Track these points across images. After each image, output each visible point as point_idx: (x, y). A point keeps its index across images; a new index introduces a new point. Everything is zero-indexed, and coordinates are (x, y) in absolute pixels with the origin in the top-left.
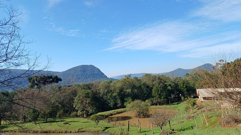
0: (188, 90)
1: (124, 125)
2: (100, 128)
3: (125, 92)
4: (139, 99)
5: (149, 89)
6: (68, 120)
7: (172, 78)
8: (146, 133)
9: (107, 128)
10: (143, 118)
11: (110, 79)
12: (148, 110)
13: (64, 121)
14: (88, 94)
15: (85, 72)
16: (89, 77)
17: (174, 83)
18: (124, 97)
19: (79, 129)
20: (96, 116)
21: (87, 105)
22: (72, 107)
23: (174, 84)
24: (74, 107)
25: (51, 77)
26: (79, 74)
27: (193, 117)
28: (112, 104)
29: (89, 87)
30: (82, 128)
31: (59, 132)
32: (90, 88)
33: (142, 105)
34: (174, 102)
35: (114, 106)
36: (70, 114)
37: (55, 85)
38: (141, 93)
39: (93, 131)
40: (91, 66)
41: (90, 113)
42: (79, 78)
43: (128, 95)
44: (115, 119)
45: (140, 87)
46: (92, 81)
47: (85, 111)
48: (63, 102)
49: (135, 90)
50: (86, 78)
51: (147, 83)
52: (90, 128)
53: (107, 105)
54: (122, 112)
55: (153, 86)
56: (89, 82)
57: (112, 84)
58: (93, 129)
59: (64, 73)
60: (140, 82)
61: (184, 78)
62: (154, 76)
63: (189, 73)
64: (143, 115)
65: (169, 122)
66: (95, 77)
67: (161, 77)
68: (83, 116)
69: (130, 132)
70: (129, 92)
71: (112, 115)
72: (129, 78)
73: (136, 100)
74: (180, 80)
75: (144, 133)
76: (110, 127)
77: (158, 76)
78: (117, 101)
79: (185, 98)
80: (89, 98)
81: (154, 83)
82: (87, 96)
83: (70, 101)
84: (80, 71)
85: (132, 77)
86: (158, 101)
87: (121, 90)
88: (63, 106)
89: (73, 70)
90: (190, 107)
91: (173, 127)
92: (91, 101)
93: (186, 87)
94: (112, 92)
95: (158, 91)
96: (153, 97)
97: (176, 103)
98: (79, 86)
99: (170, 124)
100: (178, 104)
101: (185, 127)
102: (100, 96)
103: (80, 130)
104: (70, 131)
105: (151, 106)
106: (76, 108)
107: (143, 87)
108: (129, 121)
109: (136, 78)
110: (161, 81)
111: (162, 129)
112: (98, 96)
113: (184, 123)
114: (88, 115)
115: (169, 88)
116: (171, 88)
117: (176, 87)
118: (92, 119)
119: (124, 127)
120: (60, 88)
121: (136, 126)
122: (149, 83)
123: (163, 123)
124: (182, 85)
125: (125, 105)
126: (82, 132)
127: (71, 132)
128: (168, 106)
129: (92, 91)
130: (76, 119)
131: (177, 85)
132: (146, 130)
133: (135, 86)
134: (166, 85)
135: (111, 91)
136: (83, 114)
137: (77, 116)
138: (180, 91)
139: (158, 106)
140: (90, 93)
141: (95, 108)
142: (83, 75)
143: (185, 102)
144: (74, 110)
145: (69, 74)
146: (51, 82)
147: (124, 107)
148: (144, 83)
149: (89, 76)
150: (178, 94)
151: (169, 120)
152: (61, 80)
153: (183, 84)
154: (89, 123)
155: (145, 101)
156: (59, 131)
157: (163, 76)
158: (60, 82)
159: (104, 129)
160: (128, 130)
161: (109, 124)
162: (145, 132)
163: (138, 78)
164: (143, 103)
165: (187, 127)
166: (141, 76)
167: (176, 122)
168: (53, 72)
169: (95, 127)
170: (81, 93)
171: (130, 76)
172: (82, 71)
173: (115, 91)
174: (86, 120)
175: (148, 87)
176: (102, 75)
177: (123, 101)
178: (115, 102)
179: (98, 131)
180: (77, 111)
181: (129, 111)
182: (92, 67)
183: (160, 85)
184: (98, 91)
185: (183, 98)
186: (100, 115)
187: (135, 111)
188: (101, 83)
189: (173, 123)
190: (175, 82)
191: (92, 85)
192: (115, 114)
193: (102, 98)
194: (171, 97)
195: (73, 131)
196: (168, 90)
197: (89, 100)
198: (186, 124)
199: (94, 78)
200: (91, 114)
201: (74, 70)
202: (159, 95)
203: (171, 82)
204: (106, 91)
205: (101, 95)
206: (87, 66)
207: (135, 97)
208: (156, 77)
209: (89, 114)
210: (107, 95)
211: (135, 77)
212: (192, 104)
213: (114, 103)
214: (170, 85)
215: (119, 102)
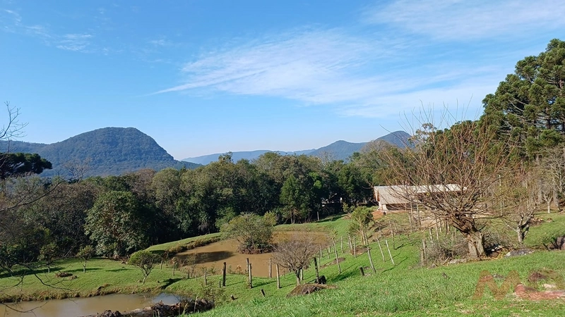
0: (357, 190)
1: (214, 273)
2: (155, 283)
3: (218, 196)
4: (250, 210)
5: (274, 186)
6: (68, 267)
7: (324, 163)
8: (264, 287)
9: (171, 281)
10: (258, 252)
11: (181, 163)
12: (269, 235)
13: (61, 269)
14: (123, 200)
15: (116, 147)
16: (126, 159)
17: (327, 173)
18: (215, 208)
19: (100, 288)
20: (144, 255)
21: (121, 229)
22: (82, 233)
23: (327, 176)
24: (87, 233)
25: (21, 158)
26: (99, 150)
27: (366, 247)
28: (185, 225)
29: (124, 183)
30: (107, 285)
31: (47, 298)
32: (128, 187)
33: (256, 225)
34: (326, 215)
35: (189, 229)
36: (76, 251)
37: (32, 178)
38: (255, 196)
39: (137, 289)
40: (131, 129)
41: (130, 247)
42: (100, 161)
43: (225, 203)
44: (193, 258)
45: (254, 183)
46: (135, 167)
47: (115, 244)
48: (55, 222)
49: (242, 190)
50: (120, 161)
51: (270, 173)
52: (129, 284)
53: (174, 226)
54: (208, 243)
55: (284, 179)
56: (125, 170)
57: (185, 177)
58: (135, 285)
59: (58, 147)
60: (254, 170)
61: (349, 163)
62: (285, 157)
63: (360, 152)
64: (259, 247)
65: (315, 260)
66: (141, 159)
67: (300, 161)
68: (112, 256)
69: (226, 289)
70: (227, 196)
71: (184, 249)
72: (228, 161)
73: (243, 213)
74: (342, 166)
75: (259, 287)
76: (180, 279)
77: (293, 158)
78: (199, 217)
79: (349, 206)
80: (127, 211)
81: (285, 173)
82: (121, 205)
83: (74, 219)
84: (103, 143)
85: (235, 161)
86: (292, 214)
87: (210, 190)
88: (57, 232)
89: (84, 140)
90: (360, 225)
91: (322, 272)
92: (131, 218)
93: (352, 183)
94: (186, 197)
95: (294, 190)
96: (282, 206)
97: (331, 218)
98: (99, 180)
99: (316, 265)
100: (334, 219)
101: (349, 270)
102: (154, 206)
103: (102, 290)
104: (75, 295)
105: (277, 224)
106: (92, 238)
107: (260, 182)
108: (225, 263)
109: (246, 162)
110: (300, 170)
111: (298, 277)
112: (151, 206)
113: (347, 261)
114: (124, 253)
115: (318, 184)
116: (322, 184)
117: (332, 181)
118: (134, 262)
119: (212, 277)
120: (47, 185)
121: (242, 274)
122: (275, 174)
123: (302, 263)
124: (345, 178)
125: (217, 225)
126: (108, 293)
127: (78, 296)
128: (314, 224)
129: (135, 193)
130: (91, 264)
131: (333, 179)
132: (265, 281)
133: (242, 181)
134: (310, 179)
135: (184, 193)
136: (112, 251)
137: (94, 256)
138: (341, 192)
139: (293, 225)
140: (130, 198)
141: (143, 236)
142: (110, 152)
143: (350, 215)
144: (87, 241)
145: (73, 150)
146: (22, 171)
147: (216, 230)
148: (263, 175)
149: (126, 155)
150: (337, 198)
151: (314, 256)
152: (49, 165)
153: (348, 174)
154: (126, 272)
155: (262, 214)
156: (45, 296)
157: (304, 157)
158: (46, 171)
159: (164, 284)
160: (222, 283)
161: (177, 272)
162: (262, 284)
163: (250, 163)
164: (259, 219)
165: (351, 269)
166: (256, 157)
167: (329, 260)
168: (28, 144)
169: (141, 282)
170: (105, 199)
171: (228, 157)
172: (108, 143)
173: (194, 194)
174: (119, 265)
175: (271, 182)
176: (160, 154)
177: (213, 217)
178: (194, 218)
179: (149, 290)
180: (95, 244)
181: (227, 238)
182: (135, 134)
183: (298, 177)
184: (149, 195)
185: (345, 206)
186: (154, 252)
187: (239, 238)
188: (157, 175)
189: (322, 263)
190: (331, 171)
191: (135, 179)
192: (192, 248)
193: (159, 210)
194: (321, 204)
195: (84, 293)
196: (316, 188)
197: (125, 217)
198: (351, 263)
199: (139, 161)
200: (132, 251)
201: (86, 139)
202: (296, 200)
203: (323, 171)
204: (170, 193)
205: (157, 203)
206: (121, 129)
207: (241, 206)
208: (289, 159)
209: (128, 249)
210: (172, 203)
211: (243, 160)
212: (364, 219)
213: (190, 221)
214: (319, 178)
215: (203, 218)
